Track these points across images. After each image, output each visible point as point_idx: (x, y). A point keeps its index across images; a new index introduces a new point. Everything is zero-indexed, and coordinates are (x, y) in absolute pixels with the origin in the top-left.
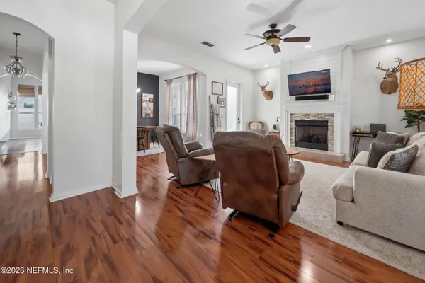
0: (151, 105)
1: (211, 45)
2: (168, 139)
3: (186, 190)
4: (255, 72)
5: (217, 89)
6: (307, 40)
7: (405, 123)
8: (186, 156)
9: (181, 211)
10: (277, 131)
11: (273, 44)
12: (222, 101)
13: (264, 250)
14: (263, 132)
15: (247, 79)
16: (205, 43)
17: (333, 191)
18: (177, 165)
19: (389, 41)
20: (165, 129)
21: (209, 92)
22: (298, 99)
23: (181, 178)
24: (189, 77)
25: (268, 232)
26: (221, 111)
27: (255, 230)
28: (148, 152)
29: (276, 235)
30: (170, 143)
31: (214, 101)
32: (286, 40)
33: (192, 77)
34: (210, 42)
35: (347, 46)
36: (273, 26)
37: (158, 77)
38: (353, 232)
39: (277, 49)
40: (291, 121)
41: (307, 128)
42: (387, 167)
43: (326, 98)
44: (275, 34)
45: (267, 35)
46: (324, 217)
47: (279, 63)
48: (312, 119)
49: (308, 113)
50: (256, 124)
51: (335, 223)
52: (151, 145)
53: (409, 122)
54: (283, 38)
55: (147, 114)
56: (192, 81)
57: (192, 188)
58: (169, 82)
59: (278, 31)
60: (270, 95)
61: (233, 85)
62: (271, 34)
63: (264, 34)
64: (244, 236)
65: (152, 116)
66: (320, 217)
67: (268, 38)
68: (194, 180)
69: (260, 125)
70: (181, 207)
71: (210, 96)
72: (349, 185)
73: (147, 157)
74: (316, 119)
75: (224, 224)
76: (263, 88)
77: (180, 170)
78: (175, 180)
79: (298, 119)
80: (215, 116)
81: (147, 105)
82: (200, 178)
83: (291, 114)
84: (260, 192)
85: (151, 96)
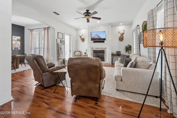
0: (19, 43)
1: (58, 14)
2: (36, 63)
3: (48, 90)
4: (77, 30)
5: (60, 36)
6: (100, 19)
7: (125, 51)
8: (48, 71)
9: (46, 103)
10: (86, 55)
11: (88, 18)
12: (63, 42)
13: (95, 112)
14: (81, 55)
15: (74, 33)
16: (55, 13)
17: (115, 78)
18: (42, 76)
19: (121, 24)
20: (33, 57)
21: (56, 37)
22: (94, 42)
23: (45, 84)
24: (45, 29)
25: (94, 102)
26: (62, 47)
27: (88, 103)
28: (17, 70)
29: (98, 102)
30: (37, 65)
31: (59, 42)
32: (93, 18)
33: (46, 29)
34: (58, 13)
35: (110, 24)
36: (88, 11)
37: (24, 27)
38: (122, 92)
39: (88, 21)
40: (92, 51)
41: (97, 53)
42: (131, 67)
43: (104, 42)
44: (89, 14)
45: (85, 14)
46: (112, 88)
47: (87, 27)
48: (99, 50)
49: (98, 47)
50: (77, 52)
51: (116, 90)
52: (20, 65)
53: (126, 50)
54: (91, 16)
55: (15, 48)
56: (46, 31)
57: (51, 88)
58: (31, 30)
59: (90, 13)
60: (83, 40)
61: (67, 34)
62: (87, 14)
63: (84, 13)
64: (84, 108)
65: (19, 49)
66: (110, 89)
67: (86, 15)
68: (52, 83)
69: (79, 53)
70: (46, 101)
71: (57, 39)
72: (120, 75)
73: (17, 73)
74: (101, 50)
75: (73, 104)
76: (81, 37)
77: (44, 79)
78: (39, 85)
79: (94, 50)
80: (60, 49)
81: (16, 43)
82: (56, 82)
83: (92, 48)
84: (91, 85)
85: (19, 38)
